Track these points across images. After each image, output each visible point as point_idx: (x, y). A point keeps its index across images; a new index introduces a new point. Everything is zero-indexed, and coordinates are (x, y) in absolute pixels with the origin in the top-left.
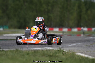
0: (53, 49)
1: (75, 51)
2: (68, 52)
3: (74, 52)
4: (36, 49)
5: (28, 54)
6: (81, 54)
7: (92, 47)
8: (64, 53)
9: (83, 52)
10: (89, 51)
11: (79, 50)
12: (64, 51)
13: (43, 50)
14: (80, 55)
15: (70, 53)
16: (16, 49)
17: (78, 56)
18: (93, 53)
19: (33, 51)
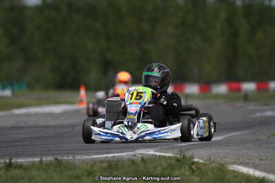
0: (162, 154)
1: (226, 159)
2: (207, 163)
3: (222, 163)
4: (114, 157)
5: (90, 173)
6: (244, 170)
8: (194, 167)
9: (250, 162)
10: (266, 159)
11: (236, 155)
12: (196, 160)
13: (134, 158)
14: (241, 171)
15: (213, 165)
16: (56, 159)
19: (105, 164)
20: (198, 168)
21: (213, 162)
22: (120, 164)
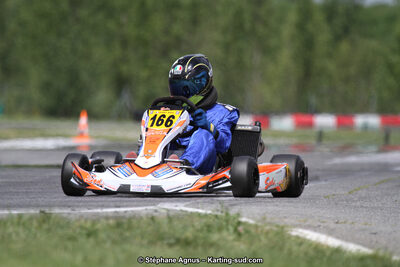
0: (196, 210)
1: (286, 220)
2: (260, 224)
3: (282, 224)
4: (126, 212)
5: (90, 234)
6: (312, 236)
7: (358, 204)
8: (240, 228)
9: (322, 224)
10: (345, 222)
11: (302, 215)
12: (243, 220)
13: (155, 214)
14: (308, 237)
15: (267, 228)
16: (42, 212)
17: (301, 241)
18: (364, 230)
19: (111, 222)
20: (247, 232)
21: (270, 223)
22: (134, 222)
